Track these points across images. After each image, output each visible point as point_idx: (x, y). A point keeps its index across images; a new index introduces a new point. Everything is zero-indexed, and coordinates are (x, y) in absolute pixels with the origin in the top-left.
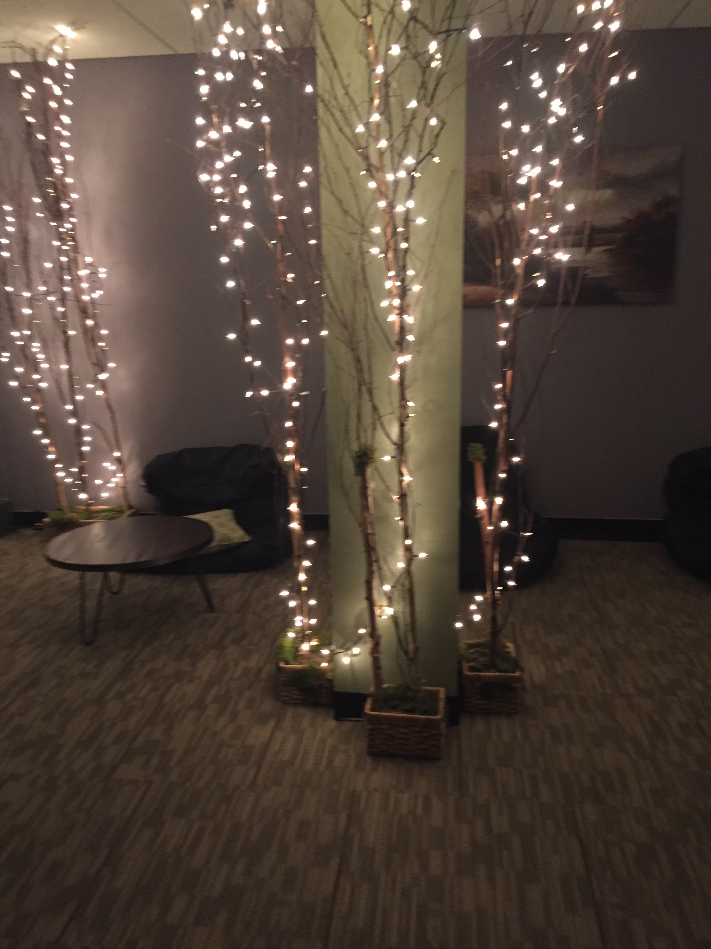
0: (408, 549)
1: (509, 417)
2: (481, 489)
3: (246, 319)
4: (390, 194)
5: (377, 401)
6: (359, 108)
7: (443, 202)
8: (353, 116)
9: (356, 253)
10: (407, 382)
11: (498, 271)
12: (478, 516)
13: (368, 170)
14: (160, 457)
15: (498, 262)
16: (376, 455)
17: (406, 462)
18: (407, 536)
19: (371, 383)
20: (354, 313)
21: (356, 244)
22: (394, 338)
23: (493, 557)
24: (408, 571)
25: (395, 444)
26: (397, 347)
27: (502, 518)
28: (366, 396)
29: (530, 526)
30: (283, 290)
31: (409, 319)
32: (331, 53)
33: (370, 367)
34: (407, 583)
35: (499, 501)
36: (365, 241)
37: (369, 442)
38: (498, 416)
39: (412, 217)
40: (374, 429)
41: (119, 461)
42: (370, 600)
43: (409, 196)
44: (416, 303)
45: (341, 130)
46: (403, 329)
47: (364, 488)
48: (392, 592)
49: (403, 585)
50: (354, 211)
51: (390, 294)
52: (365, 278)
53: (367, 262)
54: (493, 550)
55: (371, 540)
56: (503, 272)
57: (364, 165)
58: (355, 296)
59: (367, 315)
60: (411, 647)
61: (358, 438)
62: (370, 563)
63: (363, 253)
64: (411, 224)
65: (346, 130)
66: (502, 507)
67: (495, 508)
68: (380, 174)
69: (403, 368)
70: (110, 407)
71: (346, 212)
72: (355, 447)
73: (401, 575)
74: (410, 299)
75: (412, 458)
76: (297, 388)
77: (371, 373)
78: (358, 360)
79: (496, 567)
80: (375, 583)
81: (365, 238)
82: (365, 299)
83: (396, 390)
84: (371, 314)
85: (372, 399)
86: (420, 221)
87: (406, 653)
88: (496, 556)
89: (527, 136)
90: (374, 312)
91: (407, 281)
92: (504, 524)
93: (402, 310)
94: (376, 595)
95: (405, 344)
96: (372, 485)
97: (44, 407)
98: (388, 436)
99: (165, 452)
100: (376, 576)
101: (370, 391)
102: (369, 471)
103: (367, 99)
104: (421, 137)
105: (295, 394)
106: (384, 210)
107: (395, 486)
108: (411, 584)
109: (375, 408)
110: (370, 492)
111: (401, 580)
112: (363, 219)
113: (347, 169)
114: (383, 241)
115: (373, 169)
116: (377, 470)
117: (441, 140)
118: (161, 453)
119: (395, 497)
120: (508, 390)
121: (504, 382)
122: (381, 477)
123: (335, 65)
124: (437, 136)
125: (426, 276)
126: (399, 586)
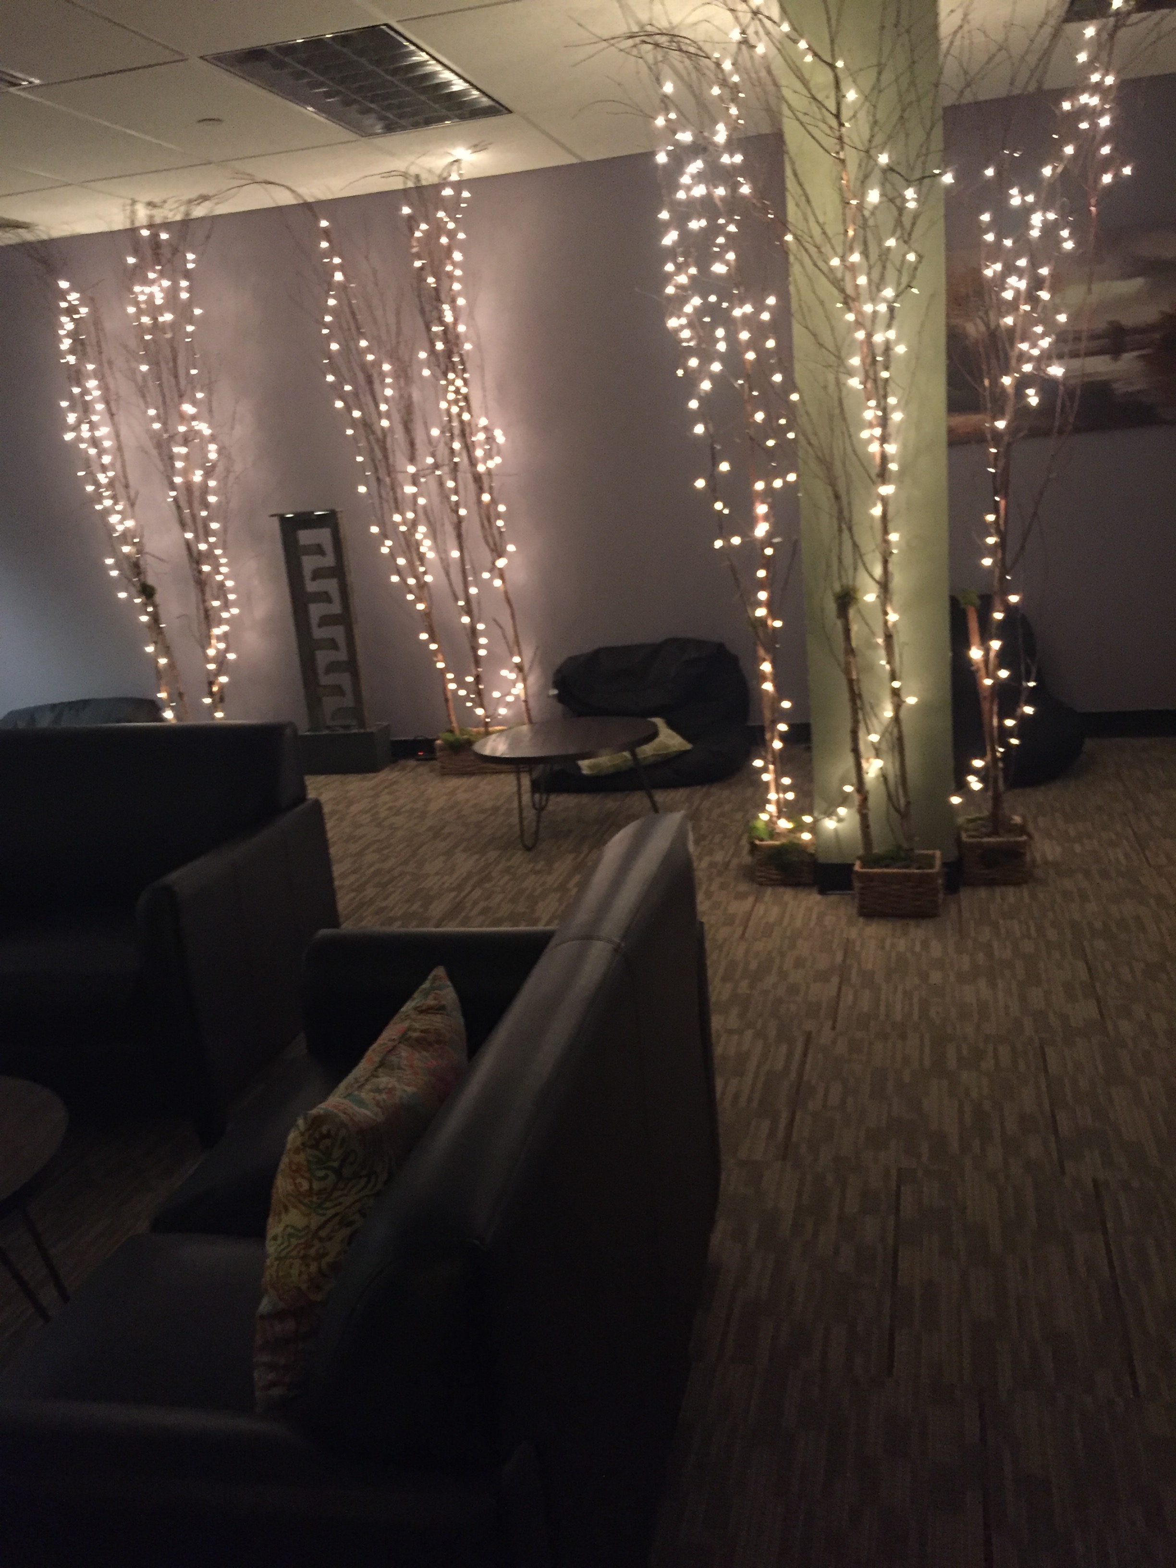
0: (896, 693)
1: (1004, 553)
2: (975, 637)
3: (715, 464)
4: (868, 323)
5: (856, 538)
6: (833, 241)
7: (922, 325)
8: (827, 249)
9: (832, 387)
10: (889, 516)
11: (987, 393)
12: (973, 668)
13: (845, 303)
14: (572, 660)
15: (987, 382)
16: (859, 595)
17: (891, 601)
18: (893, 678)
19: (850, 521)
20: (831, 449)
21: (831, 377)
22: (875, 471)
23: (991, 710)
24: (896, 719)
25: (878, 582)
26: (880, 480)
27: (1000, 666)
28: (846, 534)
29: (1034, 675)
30: (752, 432)
31: (891, 448)
32: (803, 189)
33: (849, 504)
34: (895, 731)
35: (996, 645)
36: (841, 372)
37: (851, 583)
38: (991, 551)
39: (892, 346)
40: (855, 569)
41: (519, 668)
42: (856, 751)
43: (889, 326)
44: (898, 431)
45: (815, 265)
46: (884, 458)
47: (847, 631)
48: (880, 742)
49: (891, 733)
50: (829, 343)
51: (871, 425)
52: (842, 410)
53: (844, 393)
54: (992, 702)
55: (855, 688)
56: (992, 394)
57: (841, 297)
58: (832, 430)
59: (845, 449)
60: (902, 802)
61: (840, 578)
62: (855, 711)
63: (840, 385)
64: (891, 353)
65: (821, 264)
66: (1001, 653)
67: (992, 655)
68: (857, 304)
69: (885, 500)
70: (509, 601)
71: (821, 345)
72: (837, 588)
73: (889, 725)
74: (891, 429)
75: (896, 598)
76: (770, 535)
77: (850, 512)
78: (837, 497)
79: (995, 722)
80: (861, 734)
81: (841, 369)
82: (843, 433)
83: (878, 526)
84: (849, 450)
85: (852, 537)
86: (901, 349)
87: (898, 810)
88: (995, 708)
89: (1009, 250)
90: (852, 445)
91: (889, 410)
92: (1004, 674)
93: (884, 439)
94: (862, 747)
95: (887, 475)
96: (855, 628)
97: (429, 607)
98: (872, 576)
99: (576, 653)
100: (862, 726)
101: (850, 529)
102: (852, 613)
103: (842, 231)
104: (900, 271)
105: (767, 541)
106: (862, 342)
107: (879, 630)
108: (900, 732)
109: (855, 546)
110: (853, 634)
111: (890, 730)
112: (839, 349)
113: (822, 303)
114: (861, 370)
115: (850, 301)
116: (859, 611)
117: (919, 272)
118: (570, 655)
119: (880, 641)
120: (1001, 522)
121: (996, 511)
122: (863, 618)
123: (808, 201)
124: (916, 269)
125: (907, 403)
126: (887, 735)
